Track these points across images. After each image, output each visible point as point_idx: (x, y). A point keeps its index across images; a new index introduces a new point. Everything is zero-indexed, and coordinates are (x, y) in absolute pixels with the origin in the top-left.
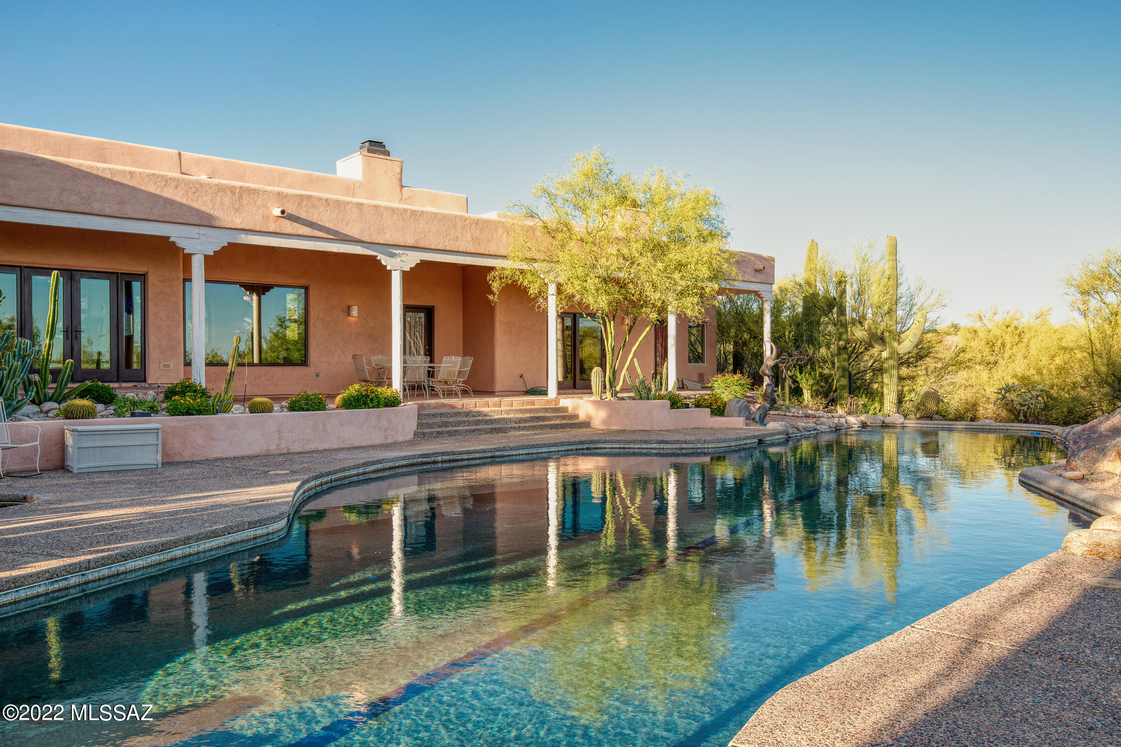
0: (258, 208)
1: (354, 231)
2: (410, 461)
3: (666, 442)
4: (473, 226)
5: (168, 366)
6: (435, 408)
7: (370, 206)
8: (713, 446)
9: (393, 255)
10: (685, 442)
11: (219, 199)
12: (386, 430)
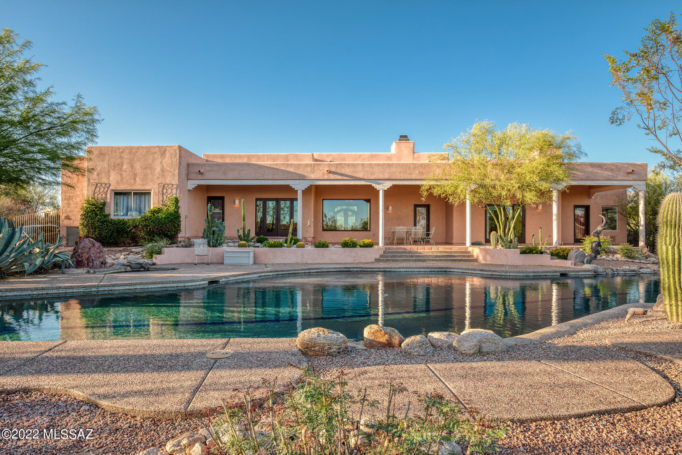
0: (321, 171)
1: (361, 175)
2: (339, 270)
3: (484, 271)
4: (420, 167)
5: (307, 231)
6: (396, 249)
7: (367, 164)
8: (513, 274)
9: (379, 184)
10: (495, 271)
11: (306, 169)
12: (355, 257)
